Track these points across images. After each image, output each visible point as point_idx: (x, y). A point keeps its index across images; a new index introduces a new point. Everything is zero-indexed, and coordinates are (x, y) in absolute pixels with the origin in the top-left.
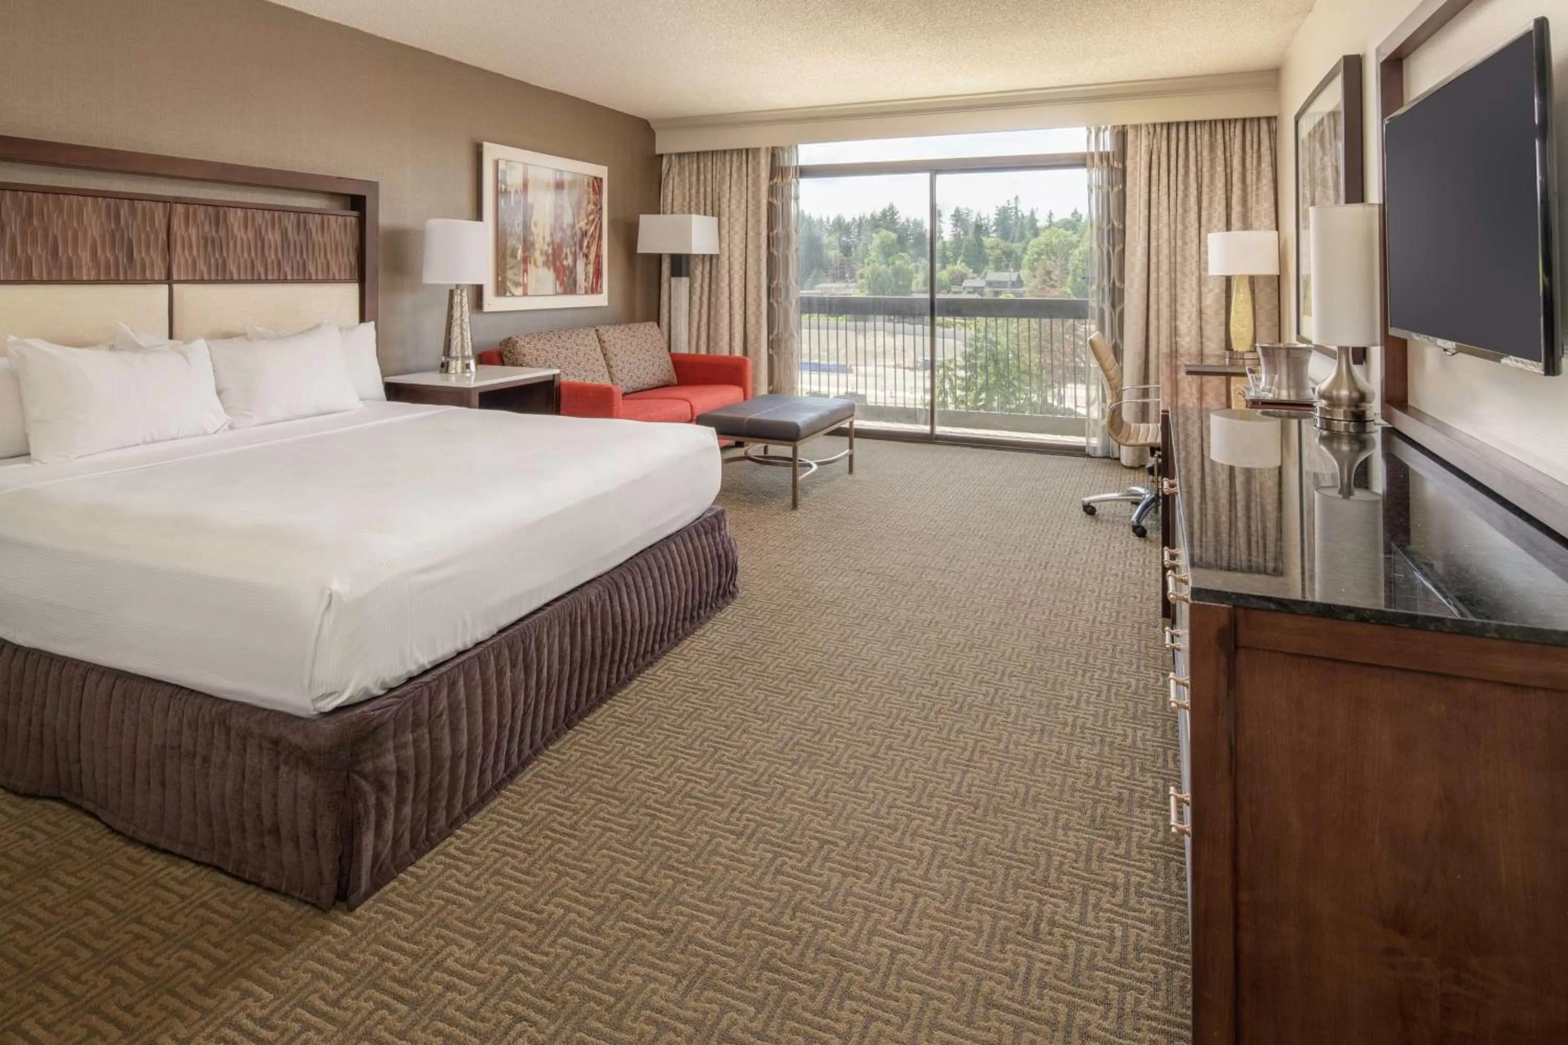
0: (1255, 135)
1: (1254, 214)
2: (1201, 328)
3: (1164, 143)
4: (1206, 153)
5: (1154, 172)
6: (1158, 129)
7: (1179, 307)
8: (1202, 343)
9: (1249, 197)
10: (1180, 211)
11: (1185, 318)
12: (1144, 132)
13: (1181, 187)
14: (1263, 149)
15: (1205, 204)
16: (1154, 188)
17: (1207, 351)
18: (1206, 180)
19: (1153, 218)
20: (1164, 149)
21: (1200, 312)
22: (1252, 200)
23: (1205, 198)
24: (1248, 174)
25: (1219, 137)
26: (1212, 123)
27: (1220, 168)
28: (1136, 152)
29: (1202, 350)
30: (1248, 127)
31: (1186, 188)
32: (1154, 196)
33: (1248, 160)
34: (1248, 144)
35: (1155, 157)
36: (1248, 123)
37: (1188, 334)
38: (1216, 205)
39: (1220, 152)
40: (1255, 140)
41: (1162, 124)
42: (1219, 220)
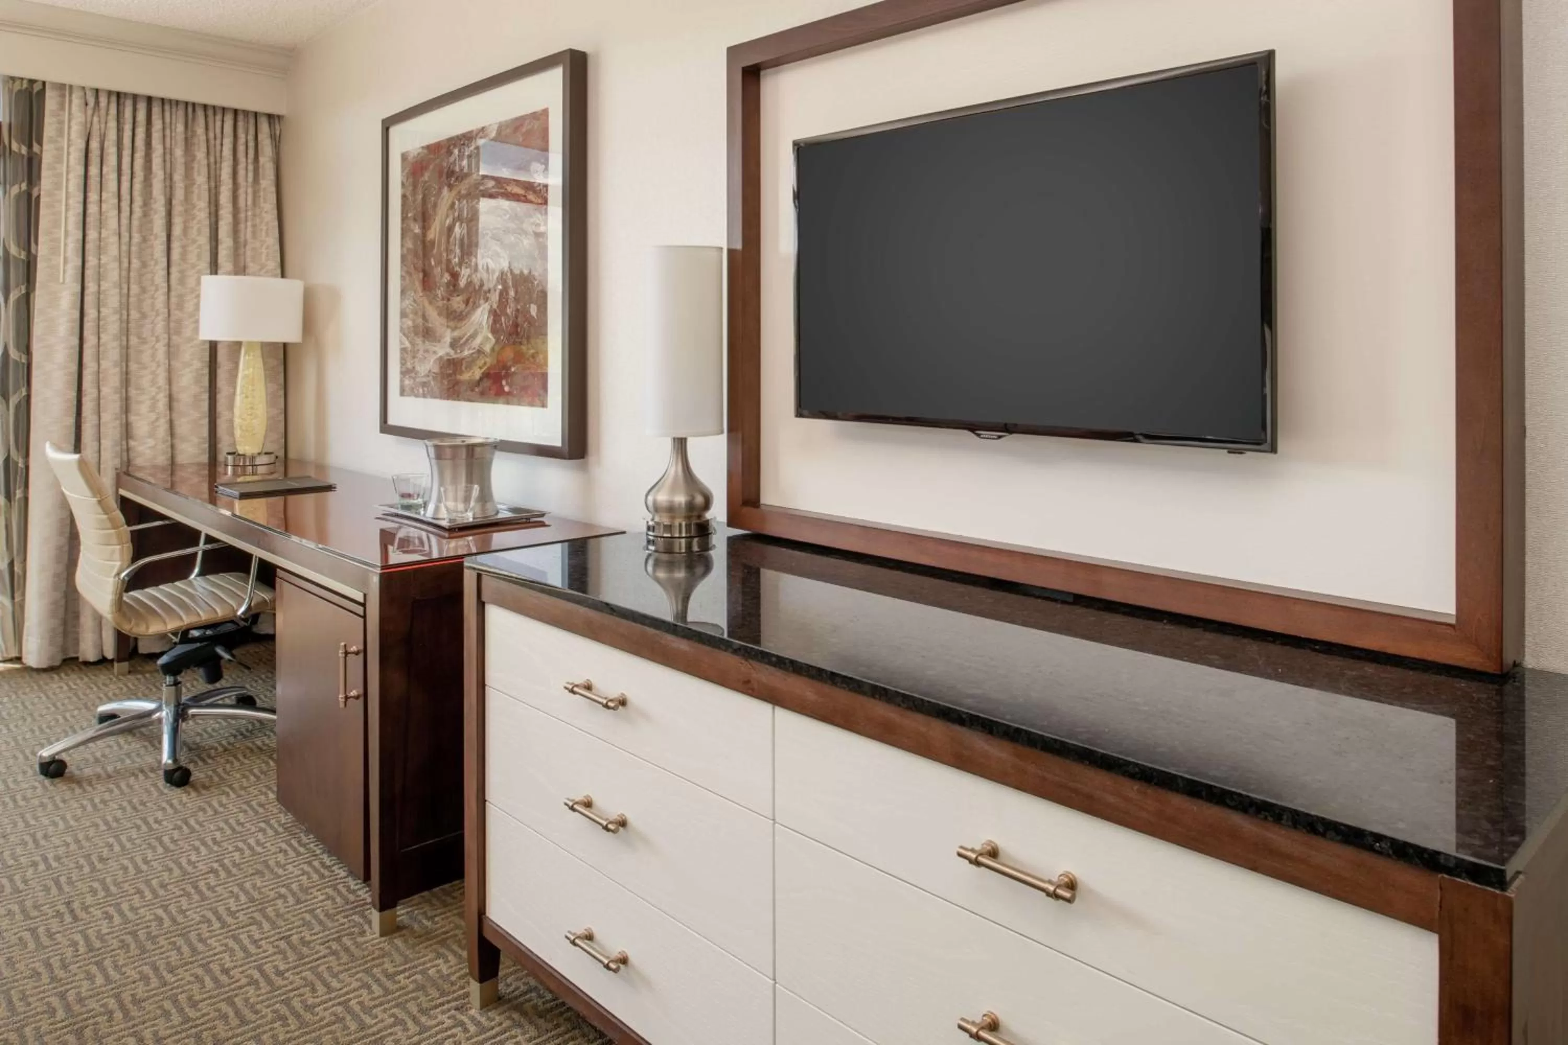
0: (251, 137)
1: (249, 253)
2: (171, 423)
3: (113, 124)
4: (179, 152)
5: (94, 170)
6: (103, 100)
7: (133, 392)
8: (172, 447)
9: (242, 226)
10: (136, 238)
11: (144, 408)
12: (77, 101)
13: (138, 201)
14: (262, 160)
15: (177, 230)
16: (93, 197)
17: (181, 459)
18: (179, 194)
19: (90, 246)
20: (112, 135)
21: (171, 400)
22: (246, 232)
23: (178, 221)
24: (241, 191)
25: (200, 130)
26: (190, 107)
27: (201, 179)
28: (60, 132)
29: (173, 458)
30: (241, 124)
31: (146, 204)
32: (92, 209)
33: (241, 172)
34: (241, 148)
35: (94, 145)
36: (241, 117)
37: (152, 435)
38: (193, 233)
39: (200, 154)
40: (251, 144)
41: (110, 93)
42: (199, 257)
